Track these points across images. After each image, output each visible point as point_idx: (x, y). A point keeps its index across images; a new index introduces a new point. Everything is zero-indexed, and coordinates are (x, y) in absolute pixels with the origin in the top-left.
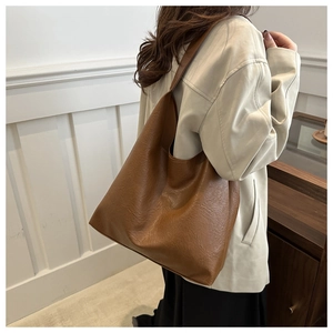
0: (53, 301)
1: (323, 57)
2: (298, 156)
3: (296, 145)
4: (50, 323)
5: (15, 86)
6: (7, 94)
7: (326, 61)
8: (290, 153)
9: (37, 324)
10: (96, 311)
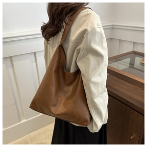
0: (28, 134)
1: (142, 26)
2: (135, 70)
3: (134, 65)
4: (26, 143)
5: (6, 41)
6: (3, 45)
7: (144, 28)
8: (131, 69)
9: (21, 143)
10: (46, 138)
